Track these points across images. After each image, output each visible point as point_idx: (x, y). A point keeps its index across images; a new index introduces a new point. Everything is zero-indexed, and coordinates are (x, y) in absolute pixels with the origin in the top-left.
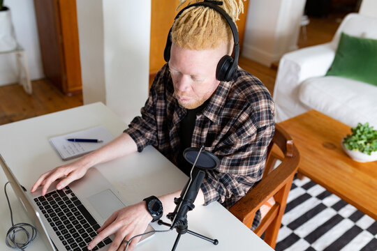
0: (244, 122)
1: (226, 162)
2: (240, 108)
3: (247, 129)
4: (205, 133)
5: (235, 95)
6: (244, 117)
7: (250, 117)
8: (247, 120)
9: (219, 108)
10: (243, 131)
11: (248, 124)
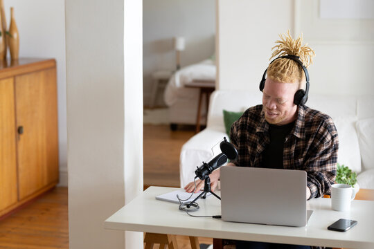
0: (323, 133)
1: (317, 164)
2: (317, 125)
3: (326, 136)
4: (293, 148)
5: (311, 119)
6: (321, 130)
7: (326, 128)
8: (325, 130)
9: (301, 129)
10: (324, 138)
11: (326, 134)
